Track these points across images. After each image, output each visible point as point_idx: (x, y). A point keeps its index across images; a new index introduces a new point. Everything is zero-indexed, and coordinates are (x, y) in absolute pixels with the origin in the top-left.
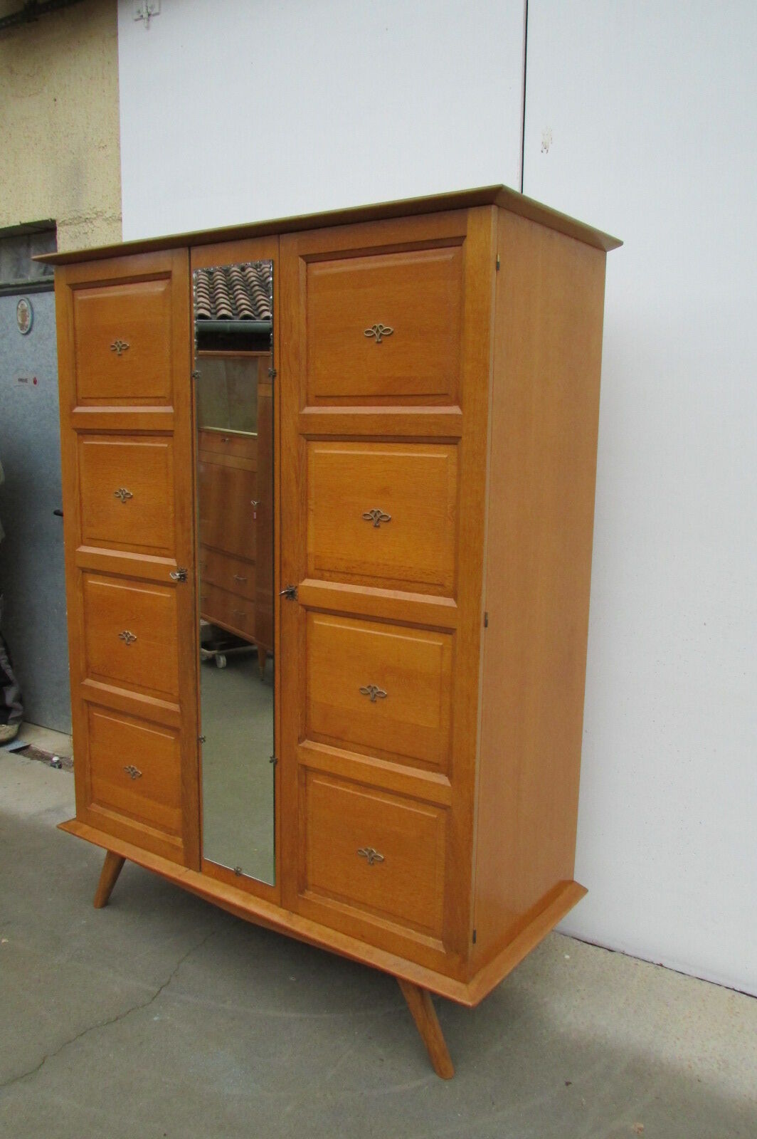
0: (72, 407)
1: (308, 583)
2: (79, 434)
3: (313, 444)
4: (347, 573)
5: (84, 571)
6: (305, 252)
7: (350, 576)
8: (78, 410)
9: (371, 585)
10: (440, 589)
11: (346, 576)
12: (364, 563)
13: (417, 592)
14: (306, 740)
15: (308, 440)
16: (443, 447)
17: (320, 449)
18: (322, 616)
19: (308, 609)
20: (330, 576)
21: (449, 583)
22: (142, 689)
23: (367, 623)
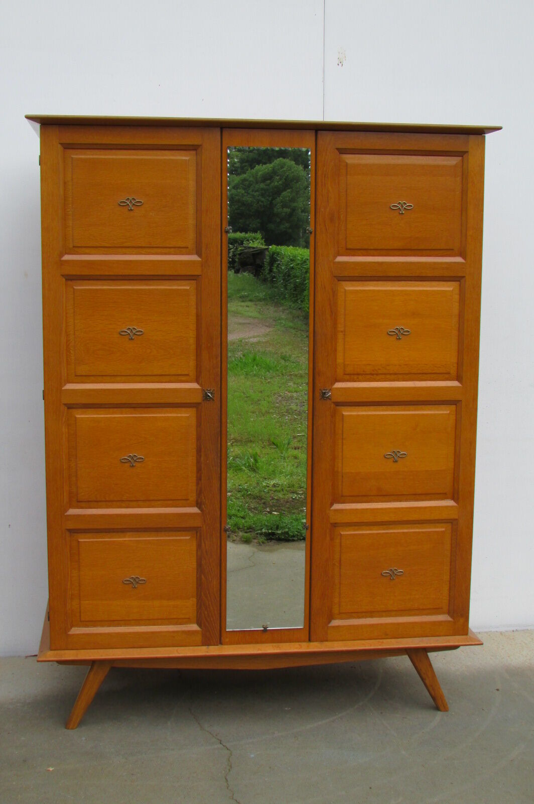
0: (61, 255)
1: (338, 385)
2: (66, 280)
3: (343, 283)
4: (373, 374)
5: (70, 407)
6: (340, 146)
7: (375, 376)
8: (66, 257)
9: (394, 380)
10: (447, 376)
11: (372, 376)
12: (388, 365)
13: (430, 380)
14: (335, 505)
15: (339, 281)
16: (450, 283)
17: (350, 287)
18: (349, 408)
19: (338, 404)
20: (358, 378)
21: (453, 371)
22: (148, 502)
23: (389, 407)
